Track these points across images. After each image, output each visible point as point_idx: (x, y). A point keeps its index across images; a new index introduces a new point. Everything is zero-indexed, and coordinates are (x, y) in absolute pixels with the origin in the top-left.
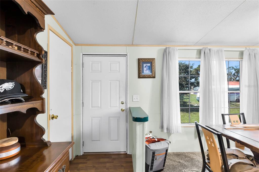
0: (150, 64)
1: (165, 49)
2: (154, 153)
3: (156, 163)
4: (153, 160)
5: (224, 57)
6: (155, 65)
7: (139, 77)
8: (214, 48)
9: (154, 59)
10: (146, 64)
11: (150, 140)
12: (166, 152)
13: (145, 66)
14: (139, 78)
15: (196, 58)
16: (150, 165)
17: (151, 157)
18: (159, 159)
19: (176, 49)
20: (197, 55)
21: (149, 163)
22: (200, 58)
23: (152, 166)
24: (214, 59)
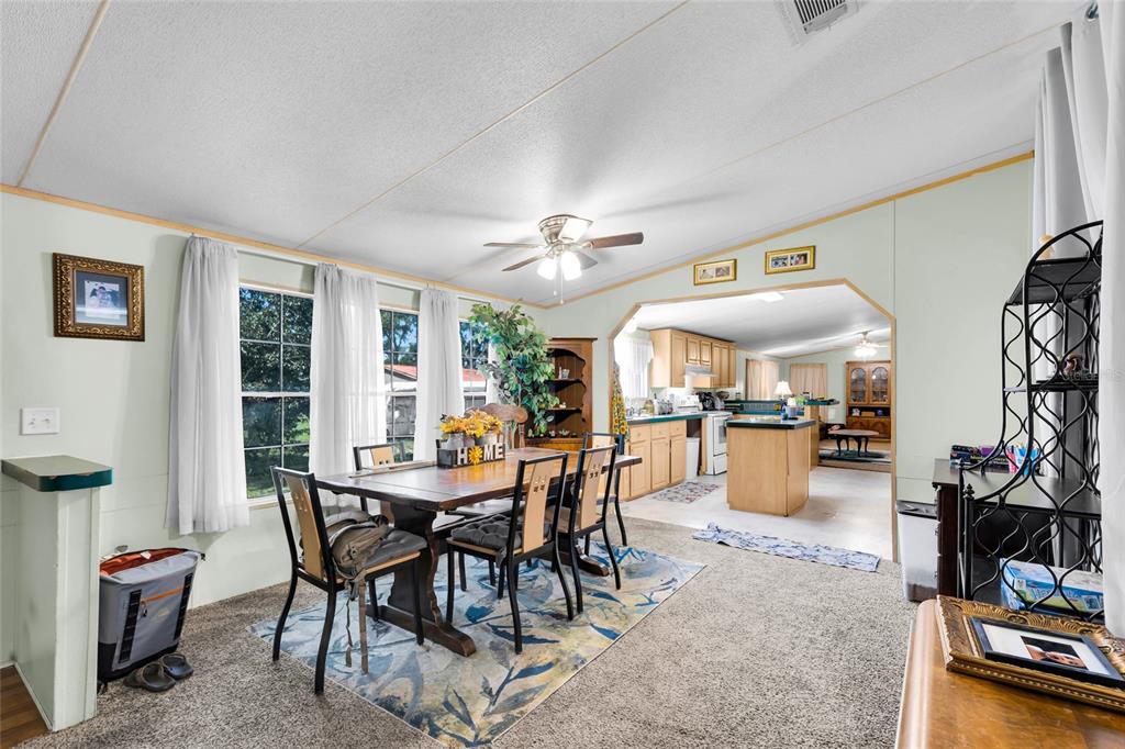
0: (117, 286)
1: (187, 241)
2: (135, 597)
3: (145, 630)
4: (131, 622)
5: (377, 302)
6: (143, 291)
7: (60, 330)
8: (351, 271)
9: (141, 268)
10: (100, 284)
11: (119, 560)
12: (186, 584)
13: (95, 290)
14: (57, 334)
15: (302, 291)
16: (119, 643)
17: (123, 614)
18: (157, 611)
19: (232, 250)
20: (303, 280)
21: (115, 636)
22: (313, 293)
23: (127, 644)
24: (352, 302)
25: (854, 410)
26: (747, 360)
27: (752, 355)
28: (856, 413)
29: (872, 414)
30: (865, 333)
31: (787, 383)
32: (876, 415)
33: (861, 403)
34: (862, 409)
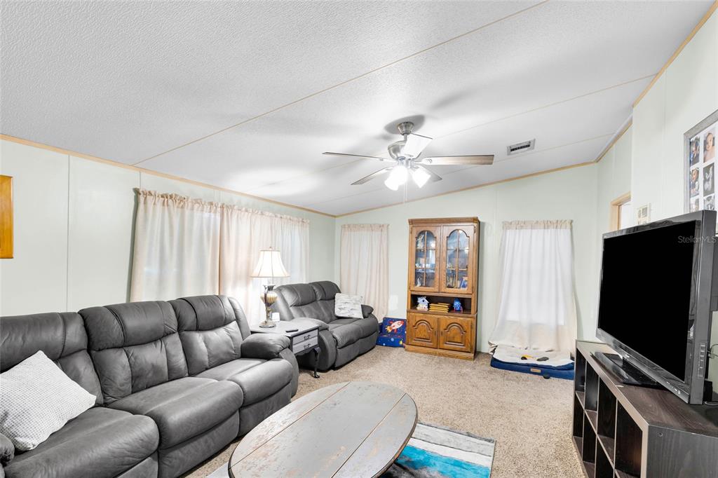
25: (420, 300)
28: (423, 305)
29: (443, 308)
32: (451, 310)
33: (432, 290)
34: (431, 300)
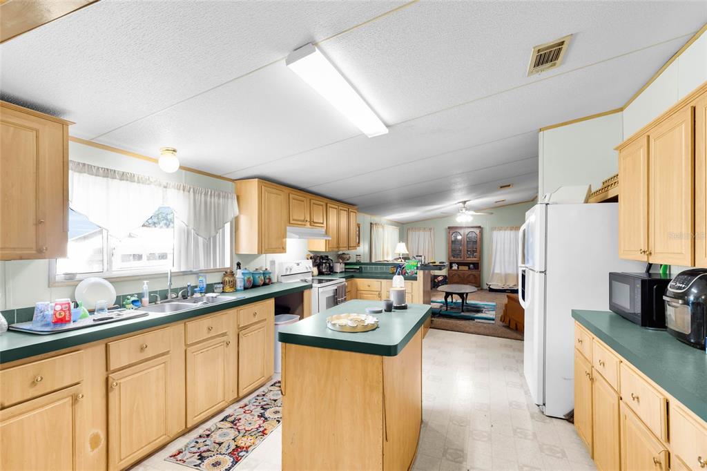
25: (454, 265)
26: (371, 224)
27: (375, 219)
28: (455, 267)
29: (466, 268)
30: (465, 202)
31: (404, 244)
32: (469, 268)
33: (459, 260)
34: (459, 264)
